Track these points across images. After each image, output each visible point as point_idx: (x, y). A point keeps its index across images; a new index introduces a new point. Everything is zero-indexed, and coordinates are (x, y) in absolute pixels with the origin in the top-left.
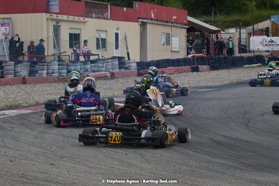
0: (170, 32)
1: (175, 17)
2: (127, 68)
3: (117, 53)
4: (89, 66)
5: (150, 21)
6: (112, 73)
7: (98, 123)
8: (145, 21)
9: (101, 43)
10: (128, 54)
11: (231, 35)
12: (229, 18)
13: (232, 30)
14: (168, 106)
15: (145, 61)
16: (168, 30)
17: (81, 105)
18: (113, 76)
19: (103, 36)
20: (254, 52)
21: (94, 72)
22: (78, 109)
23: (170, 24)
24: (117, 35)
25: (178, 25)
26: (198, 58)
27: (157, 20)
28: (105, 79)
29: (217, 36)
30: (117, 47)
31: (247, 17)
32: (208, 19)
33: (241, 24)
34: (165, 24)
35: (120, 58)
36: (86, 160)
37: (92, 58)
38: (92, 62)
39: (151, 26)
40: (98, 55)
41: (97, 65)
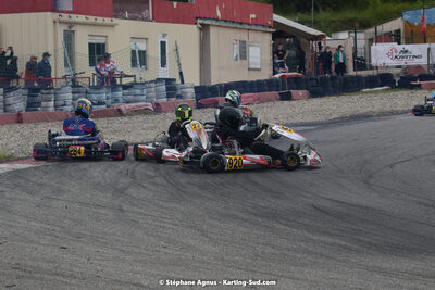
0: (245, 39)
1: (254, 16)
2: (179, 97)
3: (164, 73)
4: (119, 94)
5: (214, 23)
6: (157, 104)
8: (207, 22)
9: (139, 58)
10: (181, 73)
11: (341, 42)
12: (338, 17)
13: (343, 35)
15: (207, 85)
16: (243, 36)
18: (158, 108)
19: (142, 46)
20: (377, 68)
21: (128, 103)
23: (247, 27)
24: (163, 44)
25: (259, 28)
26: (290, 78)
27: (226, 21)
28: (145, 114)
29: (320, 44)
30: (163, 64)
31: (366, 14)
32: (305, 17)
33: (357, 25)
34: (239, 26)
35: (169, 81)
36: (117, 241)
37: (125, 81)
38: (125, 87)
39: (216, 29)
40: (134, 76)
41: (132, 91)
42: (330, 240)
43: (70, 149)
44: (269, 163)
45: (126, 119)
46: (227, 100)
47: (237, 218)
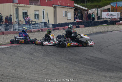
1: (69, 4)
2: (48, 27)
3: (44, 20)
4: (31, 26)
6: (42, 29)
8: (56, 6)
9: (37, 16)
10: (48, 20)
12: (93, 4)
13: (94, 10)
15: (56, 24)
16: (66, 10)
18: (42, 30)
19: (37, 13)
20: (103, 19)
21: (34, 29)
23: (67, 7)
24: (43, 12)
25: (70, 8)
26: (79, 22)
27: (61, 6)
28: (39, 32)
29: (87, 12)
30: (44, 18)
31: (100, 4)
32: (83, 4)
33: (98, 7)
34: (65, 7)
35: (45, 23)
36: (30, 68)
37: (33, 23)
39: (58, 8)
40: (35, 21)
41: (35, 25)
43: (20, 41)
44: (79, 45)
45: (33, 33)
46: (69, 27)
47: (64, 61)
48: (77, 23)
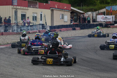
1: (66, 7)
2: (45, 29)
3: (41, 22)
4: (29, 28)
5: (55, 9)
6: (39, 31)
7: (42, 53)
8: (53, 9)
9: (35, 18)
10: (46, 23)
11: (89, 15)
12: (88, 8)
13: (90, 13)
14: (66, 45)
15: (53, 26)
16: (63, 13)
17: (34, 45)
19: (35, 15)
20: (99, 22)
21: (31, 30)
22: (33, 47)
23: (64, 10)
24: (41, 15)
25: (68, 11)
26: (75, 24)
27: (58, 9)
29: (83, 15)
30: (41, 20)
31: (96, 7)
32: (79, 8)
33: (93, 10)
34: (62, 10)
35: (43, 25)
37: (31, 24)
38: (31, 26)
40: (33, 23)
41: (33, 27)
42: (86, 68)
45: (31, 35)
48: (73, 26)
